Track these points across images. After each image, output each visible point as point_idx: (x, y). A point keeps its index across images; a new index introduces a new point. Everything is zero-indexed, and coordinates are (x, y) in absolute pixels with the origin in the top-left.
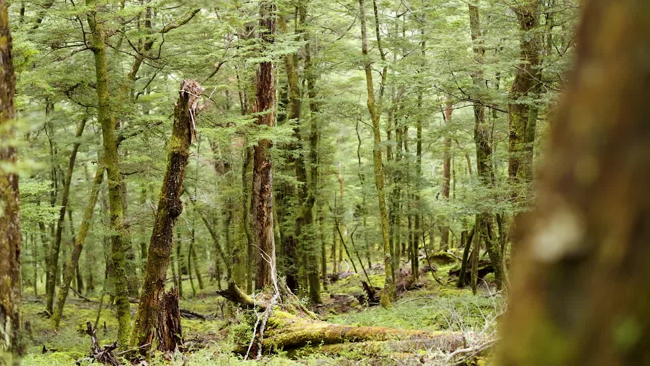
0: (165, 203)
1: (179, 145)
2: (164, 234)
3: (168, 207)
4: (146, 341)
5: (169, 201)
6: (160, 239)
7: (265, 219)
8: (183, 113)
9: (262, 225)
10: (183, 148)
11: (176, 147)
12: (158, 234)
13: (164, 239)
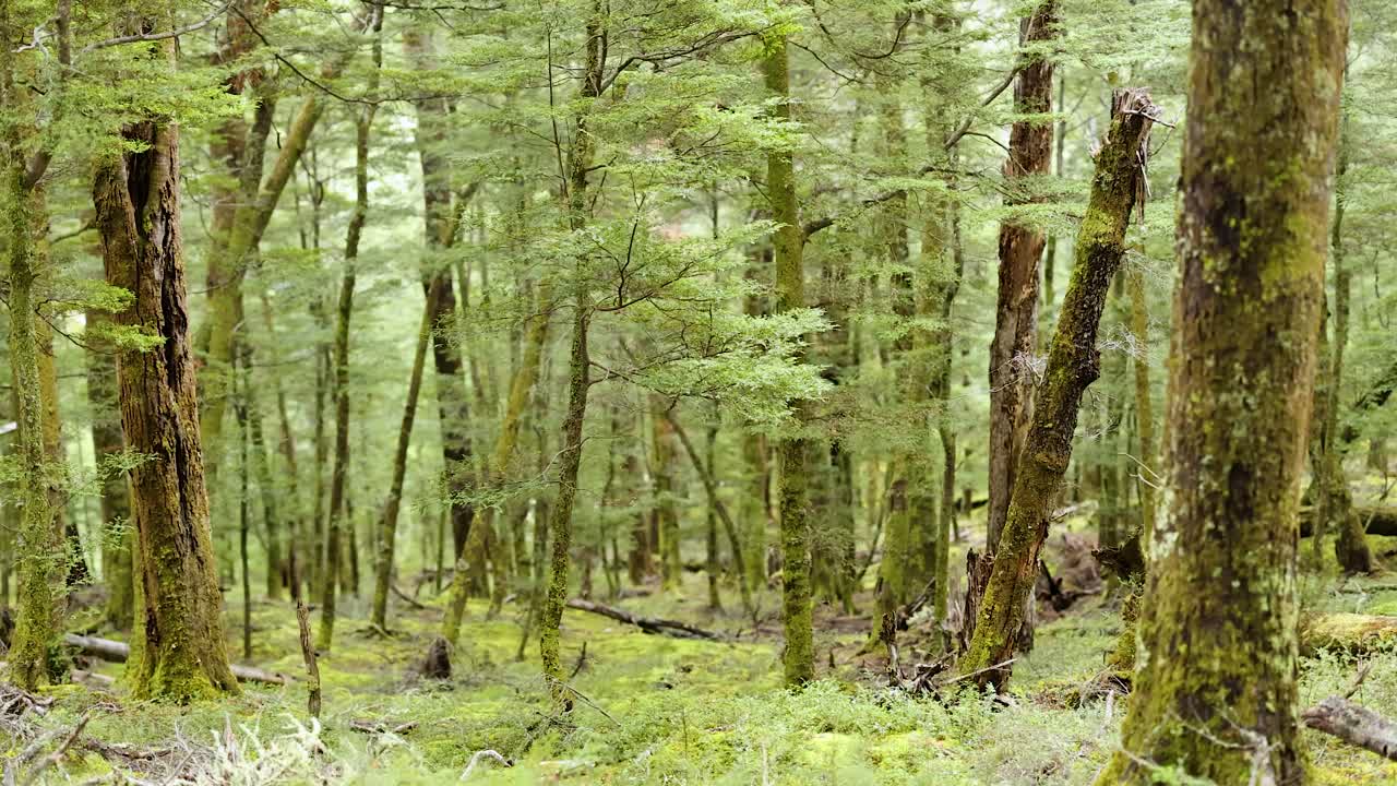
0: (1069, 354)
1: (1111, 230)
2: (1062, 422)
3: (1077, 362)
4: (1002, 655)
5: (1078, 351)
6: (1053, 432)
7: (1019, 409)
8: (1124, 159)
9: (1011, 422)
10: (1118, 236)
11: (1105, 234)
12: (1048, 421)
13: (1062, 432)
